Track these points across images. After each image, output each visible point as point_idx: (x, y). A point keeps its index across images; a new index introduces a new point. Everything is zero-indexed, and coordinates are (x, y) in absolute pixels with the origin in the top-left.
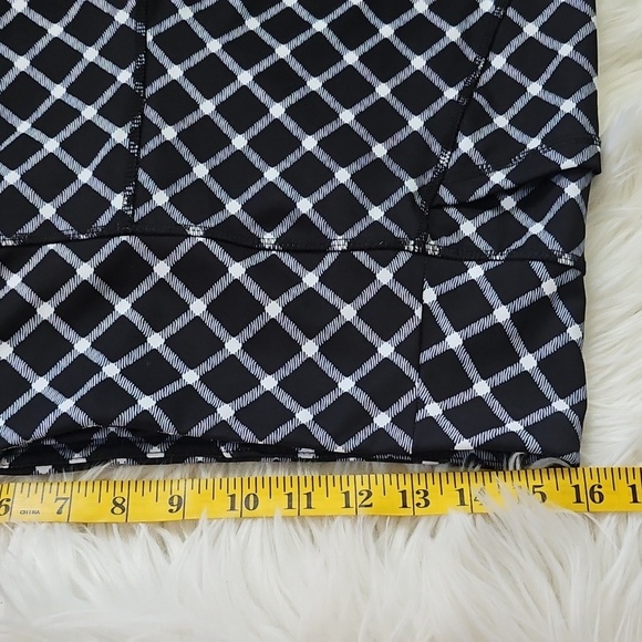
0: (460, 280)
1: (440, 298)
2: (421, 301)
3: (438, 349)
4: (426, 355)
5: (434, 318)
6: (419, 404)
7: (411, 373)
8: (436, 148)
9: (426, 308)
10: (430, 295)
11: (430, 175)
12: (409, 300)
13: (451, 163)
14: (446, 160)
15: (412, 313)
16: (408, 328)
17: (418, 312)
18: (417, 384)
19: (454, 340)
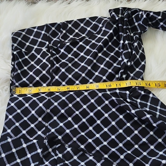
0: (38, 147)
1: (34, 143)
2: (34, 139)
3: (23, 142)
4: (22, 140)
5: (30, 142)
6: (11, 137)
7: (18, 136)
8: (69, 144)
9: (32, 140)
10: (35, 141)
11: (63, 142)
12: (34, 137)
13: (66, 147)
14: (67, 146)
15: (31, 137)
16: (28, 137)
17: (31, 139)
18: (16, 137)
19: (24, 146)
